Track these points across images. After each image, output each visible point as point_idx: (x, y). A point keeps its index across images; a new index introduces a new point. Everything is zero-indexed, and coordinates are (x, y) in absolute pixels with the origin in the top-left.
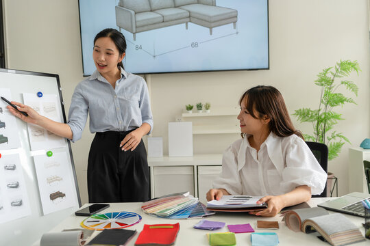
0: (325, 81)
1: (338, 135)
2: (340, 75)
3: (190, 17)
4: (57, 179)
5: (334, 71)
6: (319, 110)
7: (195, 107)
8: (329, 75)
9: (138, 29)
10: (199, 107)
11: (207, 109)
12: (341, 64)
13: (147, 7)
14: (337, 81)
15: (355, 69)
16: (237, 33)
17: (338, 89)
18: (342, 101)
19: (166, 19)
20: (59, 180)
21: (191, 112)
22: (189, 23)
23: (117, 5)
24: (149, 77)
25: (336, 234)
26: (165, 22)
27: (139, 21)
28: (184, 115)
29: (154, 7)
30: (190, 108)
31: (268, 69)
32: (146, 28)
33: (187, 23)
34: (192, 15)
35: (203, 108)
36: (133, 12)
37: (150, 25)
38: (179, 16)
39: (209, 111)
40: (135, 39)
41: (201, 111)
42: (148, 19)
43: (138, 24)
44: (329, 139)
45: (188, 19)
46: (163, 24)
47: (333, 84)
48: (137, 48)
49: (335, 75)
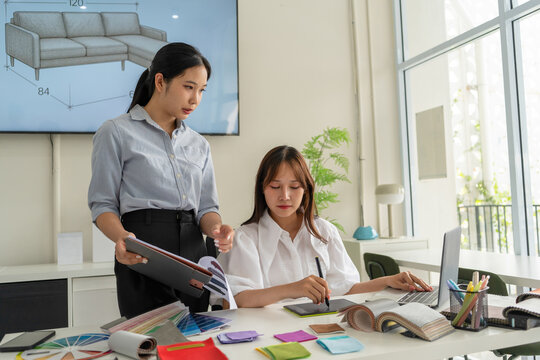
0: (312, 154)
2: (329, 145)
3: (128, 53)
5: (322, 140)
8: (317, 146)
9: (45, 63)
12: (330, 132)
13: (60, 31)
14: (326, 153)
15: (345, 139)
17: (328, 163)
18: (333, 179)
19: (90, 52)
22: (127, 62)
23: (9, 21)
24: (58, 140)
25: (427, 326)
26: (88, 57)
27: (45, 51)
29: (71, 32)
31: (238, 134)
32: (56, 62)
33: (123, 62)
34: (131, 50)
36: (36, 36)
37: (65, 58)
38: (111, 50)
40: (37, 78)
42: (61, 50)
43: (44, 55)
45: (125, 56)
46: (86, 59)
47: (322, 156)
48: (41, 91)
49: (323, 146)
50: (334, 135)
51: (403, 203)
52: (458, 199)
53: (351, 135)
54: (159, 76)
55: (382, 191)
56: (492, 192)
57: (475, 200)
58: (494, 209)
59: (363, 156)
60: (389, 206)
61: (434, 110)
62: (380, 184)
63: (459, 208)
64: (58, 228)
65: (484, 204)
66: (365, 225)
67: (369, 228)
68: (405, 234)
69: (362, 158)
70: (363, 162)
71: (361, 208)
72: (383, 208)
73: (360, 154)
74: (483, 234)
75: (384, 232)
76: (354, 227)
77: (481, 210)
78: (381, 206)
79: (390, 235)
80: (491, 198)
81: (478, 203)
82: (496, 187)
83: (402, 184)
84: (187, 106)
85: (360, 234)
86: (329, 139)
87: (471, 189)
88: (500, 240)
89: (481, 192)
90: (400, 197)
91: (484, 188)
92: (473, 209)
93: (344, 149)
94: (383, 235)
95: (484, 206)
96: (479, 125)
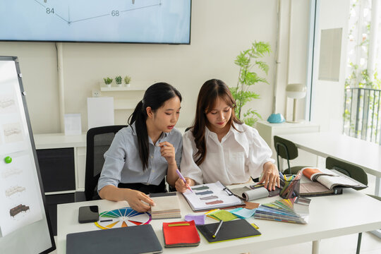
0: (242, 61)
1: (252, 112)
2: (255, 55)
4: (18, 190)
5: (251, 52)
6: (237, 89)
7: (114, 81)
8: (247, 56)
10: (119, 80)
11: (127, 83)
12: (256, 45)
14: (253, 61)
15: (267, 50)
16: (160, 4)
17: (254, 68)
18: (257, 81)
20: (21, 191)
21: (110, 85)
24: (60, 46)
28: (103, 89)
30: (108, 82)
31: (189, 44)
35: (123, 82)
39: (129, 85)
41: (120, 85)
44: (245, 116)
47: (250, 64)
48: (48, 11)
49: (251, 55)
50: (260, 47)
51: (305, 98)
52: (346, 82)
53: (272, 48)
54: (148, 108)
55: (291, 89)
56: (372, 79)
57: (360, 83)
58: (372, 92)
59: (280, 60)
60: (295, 100)
61: (335, 30)
62: (289, 83)
63: (346, 90)
64: (63, 110)
65: (365, 87)
66: (276, 113)
67: (279, 114)
68: (304, 118)
69: (279, 61)
70: (279, 65)
71: (274, 98)
72: (290, 101)
73: (277, 58)
74: (361, 110)
75: (290, 118)
76: (268, 114)
77: (362, 92)
78: (288, 98)
79: (294, 120)
80: (371, 84)
81: (361, 86)
82: (376, 75)
83: (306, 85)
84: (170, 124)
85: (272, 119)
86: (255, 50)
87: (357, 75)
88: (373, 114)
89: (364, 78)
90: (304, 93)
91: (367, 74)
92: (357, 91)
93: (266, 58)
94: (288, 120)
95: (365, 89)
96: (369, 26)
